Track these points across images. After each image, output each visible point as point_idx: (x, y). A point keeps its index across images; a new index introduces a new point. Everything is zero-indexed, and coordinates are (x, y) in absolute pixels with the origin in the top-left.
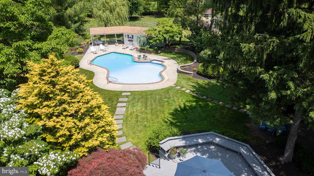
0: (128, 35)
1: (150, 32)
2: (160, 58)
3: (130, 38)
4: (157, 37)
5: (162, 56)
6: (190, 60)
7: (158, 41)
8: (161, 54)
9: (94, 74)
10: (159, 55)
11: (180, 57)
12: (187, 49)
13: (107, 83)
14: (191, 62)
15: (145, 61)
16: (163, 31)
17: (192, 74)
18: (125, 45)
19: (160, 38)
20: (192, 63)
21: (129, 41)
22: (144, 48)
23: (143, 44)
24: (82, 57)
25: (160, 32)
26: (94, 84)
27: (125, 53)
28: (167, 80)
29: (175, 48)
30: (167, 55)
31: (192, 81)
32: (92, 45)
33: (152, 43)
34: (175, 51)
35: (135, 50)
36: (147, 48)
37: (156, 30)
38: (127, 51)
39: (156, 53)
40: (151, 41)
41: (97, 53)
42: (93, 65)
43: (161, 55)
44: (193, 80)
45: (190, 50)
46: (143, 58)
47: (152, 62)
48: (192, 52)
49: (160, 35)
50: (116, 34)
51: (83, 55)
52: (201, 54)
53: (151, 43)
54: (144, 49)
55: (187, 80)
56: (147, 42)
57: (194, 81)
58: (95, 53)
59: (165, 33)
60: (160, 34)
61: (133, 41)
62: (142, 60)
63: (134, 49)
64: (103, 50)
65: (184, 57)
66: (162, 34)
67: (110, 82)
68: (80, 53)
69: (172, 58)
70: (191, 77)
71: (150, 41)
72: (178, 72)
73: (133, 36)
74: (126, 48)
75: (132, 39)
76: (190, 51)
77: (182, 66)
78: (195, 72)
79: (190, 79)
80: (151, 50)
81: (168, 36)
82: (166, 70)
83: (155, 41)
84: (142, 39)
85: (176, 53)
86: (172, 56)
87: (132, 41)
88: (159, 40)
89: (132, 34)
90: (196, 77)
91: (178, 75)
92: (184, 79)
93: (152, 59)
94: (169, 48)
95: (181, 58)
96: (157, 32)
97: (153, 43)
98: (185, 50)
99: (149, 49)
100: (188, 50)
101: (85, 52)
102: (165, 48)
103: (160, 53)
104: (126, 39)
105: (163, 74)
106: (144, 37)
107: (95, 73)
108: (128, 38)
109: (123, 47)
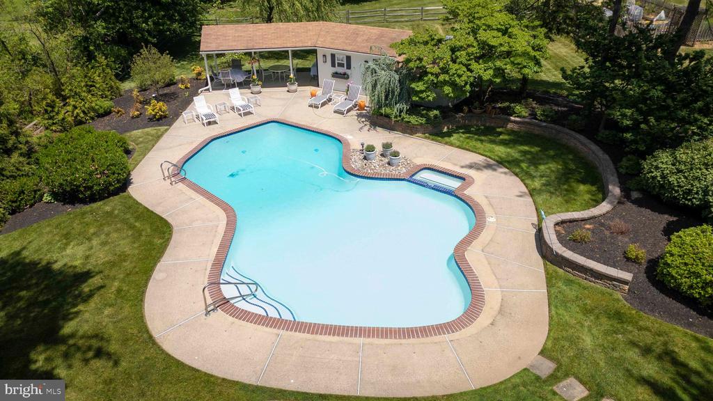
0: (333, 56)
1: (415, 52)
2: (448, 160)
3: (341, 65)
4: (445, 70)
5: (459, 147)
6: (583, 182)
7: (447, 90)
8: (454, 138)
9: (169, 240)
10: (446, 143)
11: (535, 161)
12: (558, 119)
13: (208, 313)
14: (597, 203)
15: (390, 171)
16: (470, 50)
17: (625, 282)
18: (319, 91)
19: (460, 76)
20: (605, 207)
21: (336, 75)
22: (388, 110)
23: (387, 97)
24: (159, 137)
25: (458, 54)
26: (142, 317)
27: (315, 126)
28: (497, 307)
29: (508, 112)
30: (479, 145)
31: (636, 335)
32: (210, 86)
33: (422, 92)
34: (510, 126)
35: (354, 112)
36: (401, 111)
37: (440, 41)
38: (326, 120)
39: (436, 131)
40: (419, 86)
41: (215, 122)
42: (181, 186)
43: (452, 145)
44: (641, 329)
45: (574, 130)
46: (382, 155)
47: (417, 177)
48: (582, 138)
49: (456, 66)
50: (292, 51)
51: (163, 128)
52: (657, 168)
53: (417, 93)
54: (387, 116)
55: (606, 323)
56: (401, 90)
57: (647, 338)
58: (209, 123)
59: (477, 59)
60: (454, 61)
61: (348, 78)
62: (377, 164)
63: (349, 111)
64: (240, 110)
65: (553, 158)
66: (464, 61)
67: (223, 303)
68: (158, 120)
69: (502, 162)
70: (618, 295)
71: (413, 85)
72: (544, 257)
73: (349, 58)
74: (323, 104)
75: (348, 72)
76: (578, 136)
77: (563, 222)
78: (635, 267)
79: (618, 316)
80: (414, 120)
81: (491, 72)
82: (485, 236)
83: (435, 86)
84: (384, 76)
85: (517, 139)
86: (501, 151)
87: (344, 76)
88: (453, 85)
89: (349, 53)
90: (653, 308)
91: (550, 280)
92: (587, 311)
93: (419, 161)
94: (485, 112)
95: (542, 167)
96: (444, 52)
97: (424, 95)
98: (552, 125)
99: (407, 118)
100: (563, 126)
101: (177, 115)
102: (470, 111)
103: (449, 134)
104: (325, 71)
105: (474, 256)
106: (388, 66)
107: (175, 229)
108: (333, 65)
109: (313, 101)
